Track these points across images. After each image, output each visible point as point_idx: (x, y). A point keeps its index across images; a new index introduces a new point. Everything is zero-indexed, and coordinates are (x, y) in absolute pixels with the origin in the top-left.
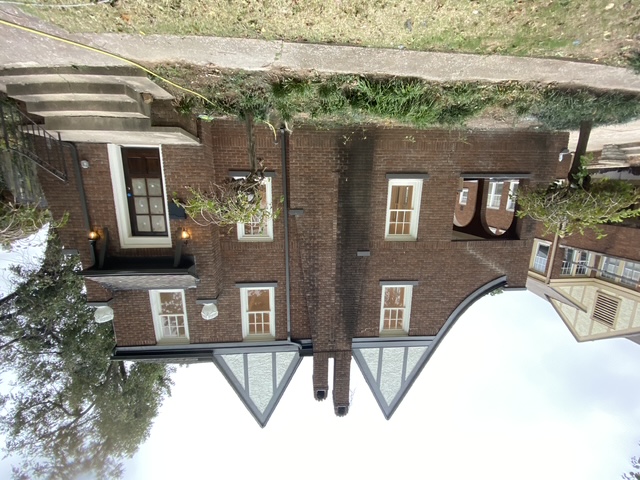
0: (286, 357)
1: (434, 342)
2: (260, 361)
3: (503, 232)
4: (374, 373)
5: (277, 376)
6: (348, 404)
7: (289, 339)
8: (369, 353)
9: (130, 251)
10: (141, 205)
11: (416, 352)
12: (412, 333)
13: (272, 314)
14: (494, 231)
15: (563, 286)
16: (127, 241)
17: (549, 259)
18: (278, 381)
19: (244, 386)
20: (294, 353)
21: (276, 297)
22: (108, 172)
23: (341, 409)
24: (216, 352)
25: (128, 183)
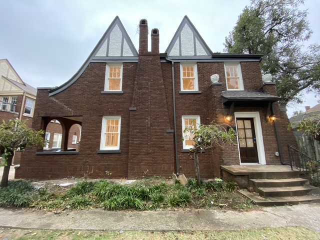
0: (174, 53)
1: (91, 59)
2: (188, 52)
3: (52, 121)
4: (125, 42)
5: (178, 43)
6: (140, 26)
7: (173, 63)
8: (128, 54)
9: (255, 110)
10: (249, 133)
11: (101, 53)
12: (104, 64)
13: (182, 77)
14: (57, 122)
15: (16, 91)
16: (256, 116)
17: (24, 106)
18: (178, 40)
19: (196, 38)
20: (170, 55)
21: (180, 86)
22: (266, 150)
23: (143, 24)
24: (210, 57)
25: (255, 144)
